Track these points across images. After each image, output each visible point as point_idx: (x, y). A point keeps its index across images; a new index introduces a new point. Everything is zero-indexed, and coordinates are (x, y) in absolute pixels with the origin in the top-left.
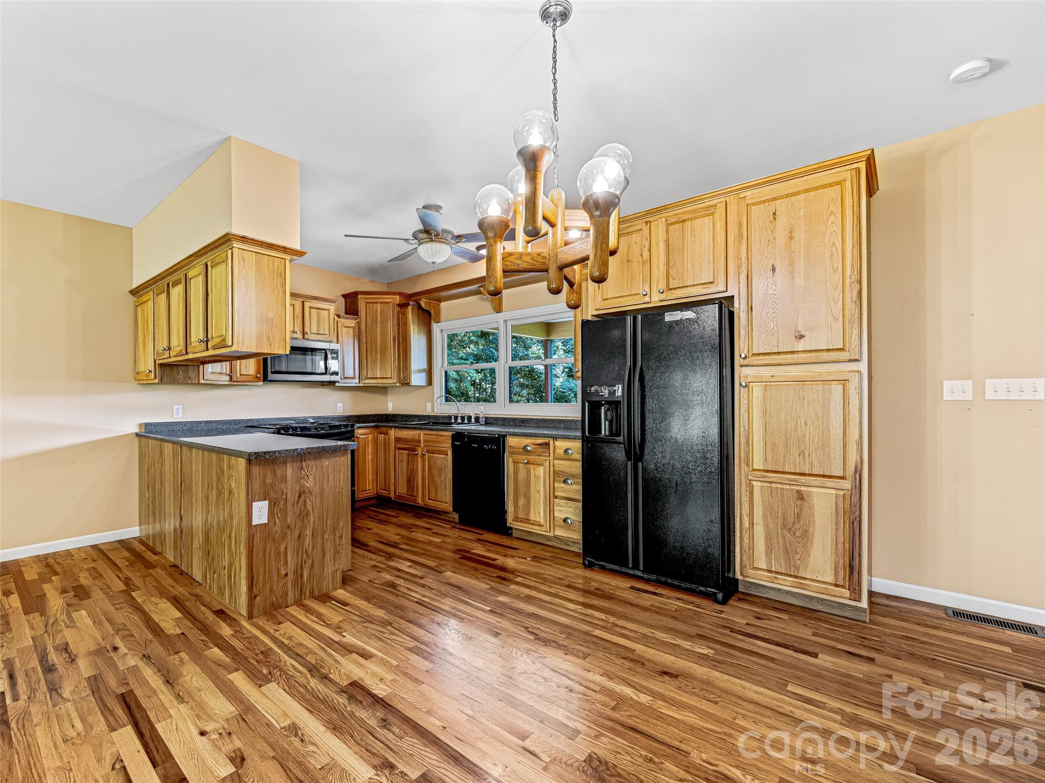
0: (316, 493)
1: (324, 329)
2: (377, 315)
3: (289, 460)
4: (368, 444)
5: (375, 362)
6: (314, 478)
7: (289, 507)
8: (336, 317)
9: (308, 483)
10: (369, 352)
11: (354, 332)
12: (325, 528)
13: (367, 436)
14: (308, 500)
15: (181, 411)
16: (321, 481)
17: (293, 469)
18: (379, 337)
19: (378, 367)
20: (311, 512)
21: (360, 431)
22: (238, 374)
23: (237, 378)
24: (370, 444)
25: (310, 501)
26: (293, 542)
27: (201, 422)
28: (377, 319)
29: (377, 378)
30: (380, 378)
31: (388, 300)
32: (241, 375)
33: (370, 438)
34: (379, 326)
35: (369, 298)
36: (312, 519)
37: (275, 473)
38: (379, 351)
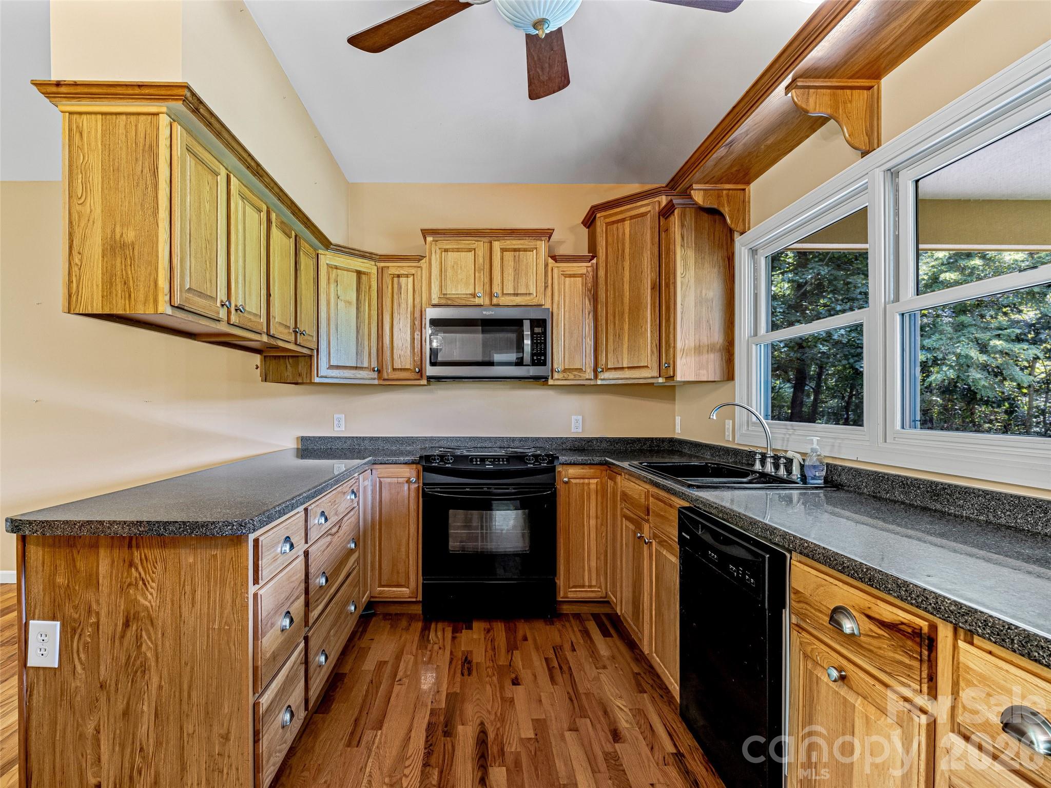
0: (164, 622)
1: (527, 286)
2: (623, 244)
3: (102, 542)
4: (589, 498)
5: (619, 337)
6: (160, 589)
7: (104, 643)
8: (550, 261)
9: (146, 599)
10: (610, 317)
11: (585, 284)
12: (185, 707)
13: (586, 481)
14: (144, 633)
15: (343, 423)
16: (176, 598)
17: (113, 562)
18: (627, 287)
19: (626, 346)
20: (153, 664)
21: (572, 471)
22: (390, 370)
23: (388, 374)
24: (593, 497)
25: (150, 638)
26: (112, 720)
27: (364, 439)
28: (623, 251)
29: (622, 368)
30: (629, 368)
31: (643, 210)
32: (394, 369)
33: (593, 487)
34: (627, 264)
35: (611, 215)
36: (155, 680)
37: (75, 566)
38: (626, 316)
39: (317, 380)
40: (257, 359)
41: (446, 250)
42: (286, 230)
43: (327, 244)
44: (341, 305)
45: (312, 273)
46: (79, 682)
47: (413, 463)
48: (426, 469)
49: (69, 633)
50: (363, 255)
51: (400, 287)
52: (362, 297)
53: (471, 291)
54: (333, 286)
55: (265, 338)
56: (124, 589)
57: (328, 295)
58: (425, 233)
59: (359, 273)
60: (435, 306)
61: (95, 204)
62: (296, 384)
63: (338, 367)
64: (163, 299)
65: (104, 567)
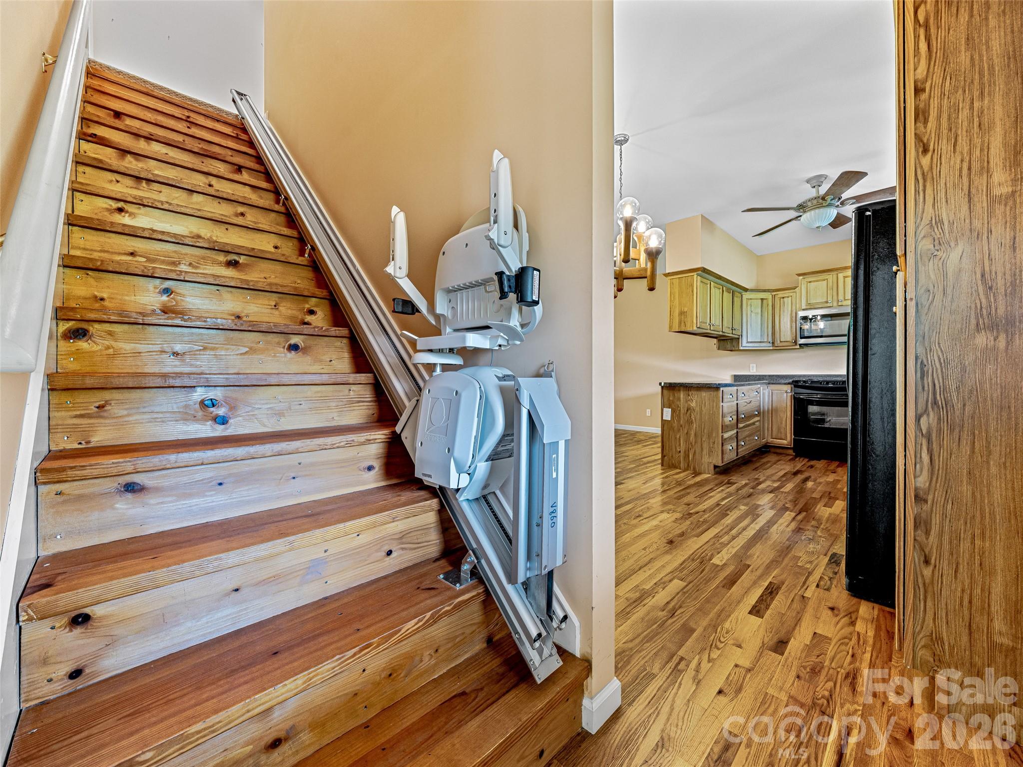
39: (741, 348)
40: (715, 341)
41: (810, 282)
42: (728, 291)
43: (746, 290)
44: (753, 315)
45: (739, 304)
46: (675, 424)
47: (789, 384)
48: (795, 386)
49: (673, 412)
50: (764, 291)
51: (784, 303)
52: (764, 310)
53: (825, 300)
54: (749, 307)
55: (721, 333)
56: (687, 401)
57: (747, 311)
58: (799, 275)
59: (762, 299)
60: (804, 310)
61: (677, 302)
62: (731, 351)
63: (751, 342)
64: (695, 326)
65: (682, 396)
